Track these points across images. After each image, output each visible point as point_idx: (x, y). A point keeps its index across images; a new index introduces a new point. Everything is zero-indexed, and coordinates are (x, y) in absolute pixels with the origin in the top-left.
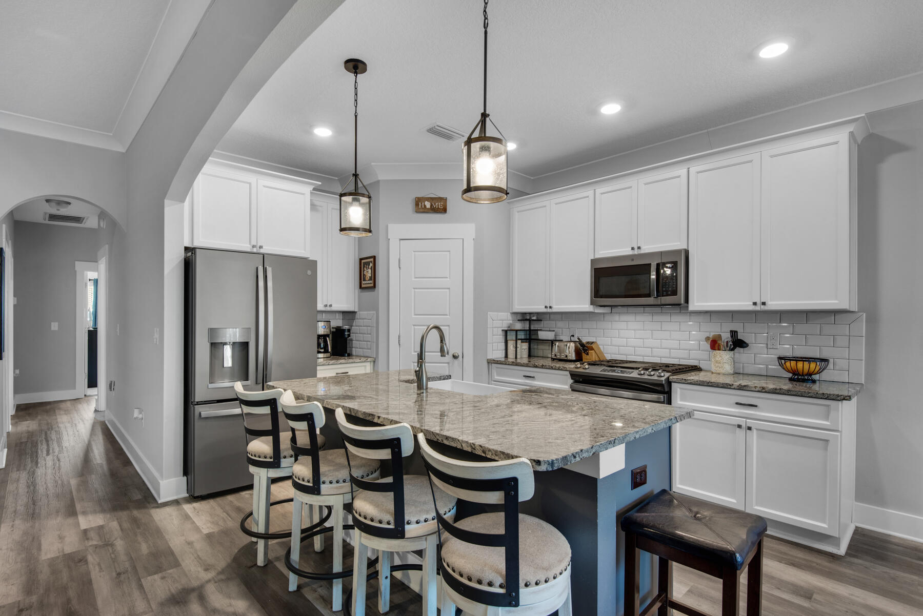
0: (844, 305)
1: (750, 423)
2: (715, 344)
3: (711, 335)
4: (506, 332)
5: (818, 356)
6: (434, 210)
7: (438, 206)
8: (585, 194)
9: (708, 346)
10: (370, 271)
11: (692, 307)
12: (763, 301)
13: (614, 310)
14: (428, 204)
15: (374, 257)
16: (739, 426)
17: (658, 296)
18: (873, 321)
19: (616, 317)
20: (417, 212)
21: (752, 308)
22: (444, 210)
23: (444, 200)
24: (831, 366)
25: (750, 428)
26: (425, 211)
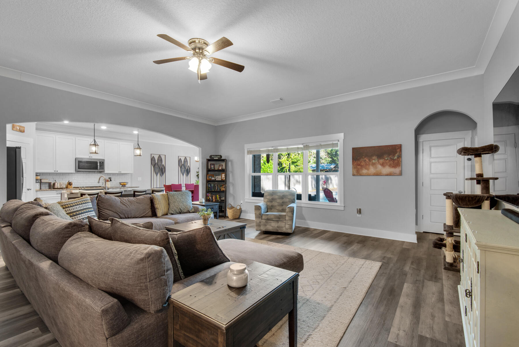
3: (106, 179)
6: (20, 131)
7: (22, 129)
11: (105, 172)
12: (121, 171)
13: (80, 172)
14: (18, 128)
20: (13, 130)
22: (24, 132)
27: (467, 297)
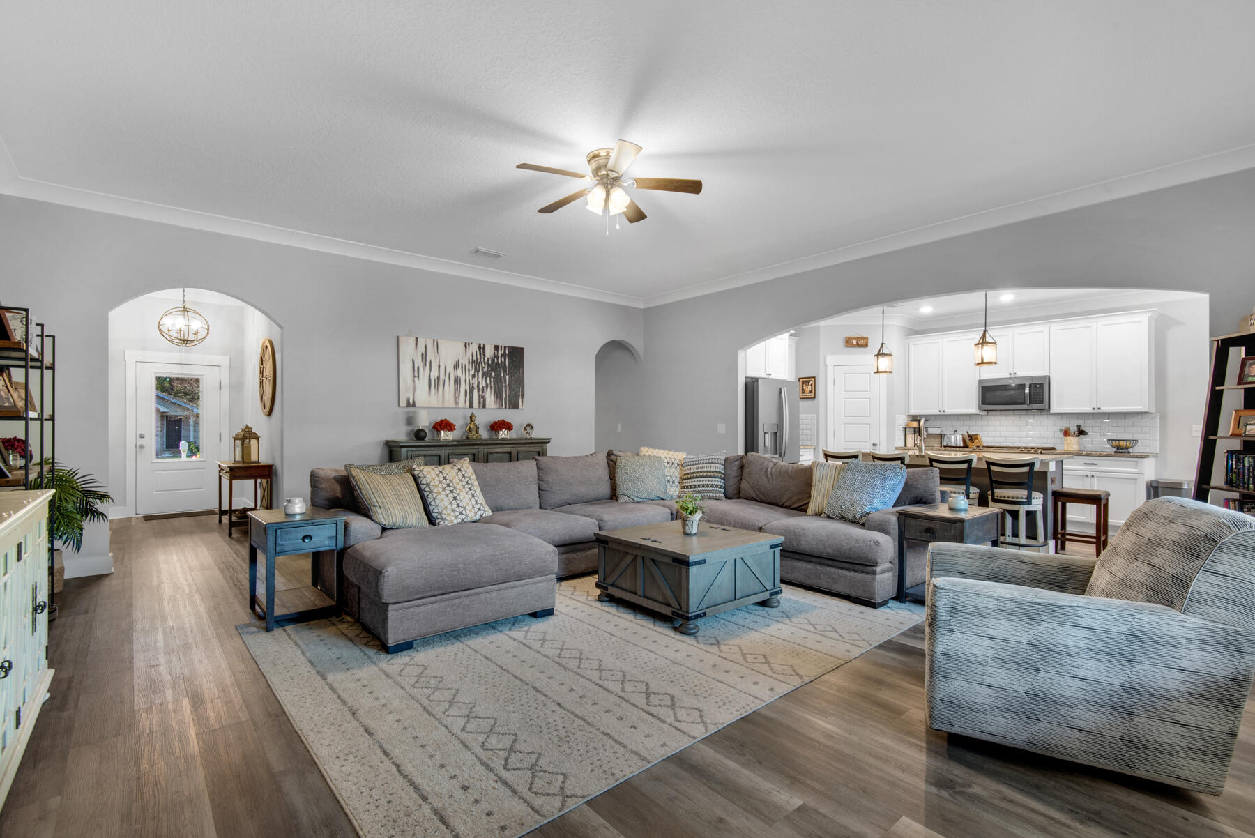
0: (1146, 410)
1: (1093, 473)
2: (1066, 433)
3: (1063, 428)
4: (905, 428)
5: (1132, 439)
6: (859, 345)
7: (862, 343)
8: (973, 337)
9: (1062, 435)
10: (810, 387)
11: (1052, 411)
12: (1099, 407)
13: (990, 413)
14: (855, 342)
15: (814, 378)
16: (1087, 476)
17: (1030, 403)
18: (1163, 418)
19: (992, 418)
20: (846, 347)
21: (1092, 411)
22: (866, 345)
23: (866, 339)
24: (1139, 444)
25: (1093, 476)
26: (853, 346)
27: (43, 602)
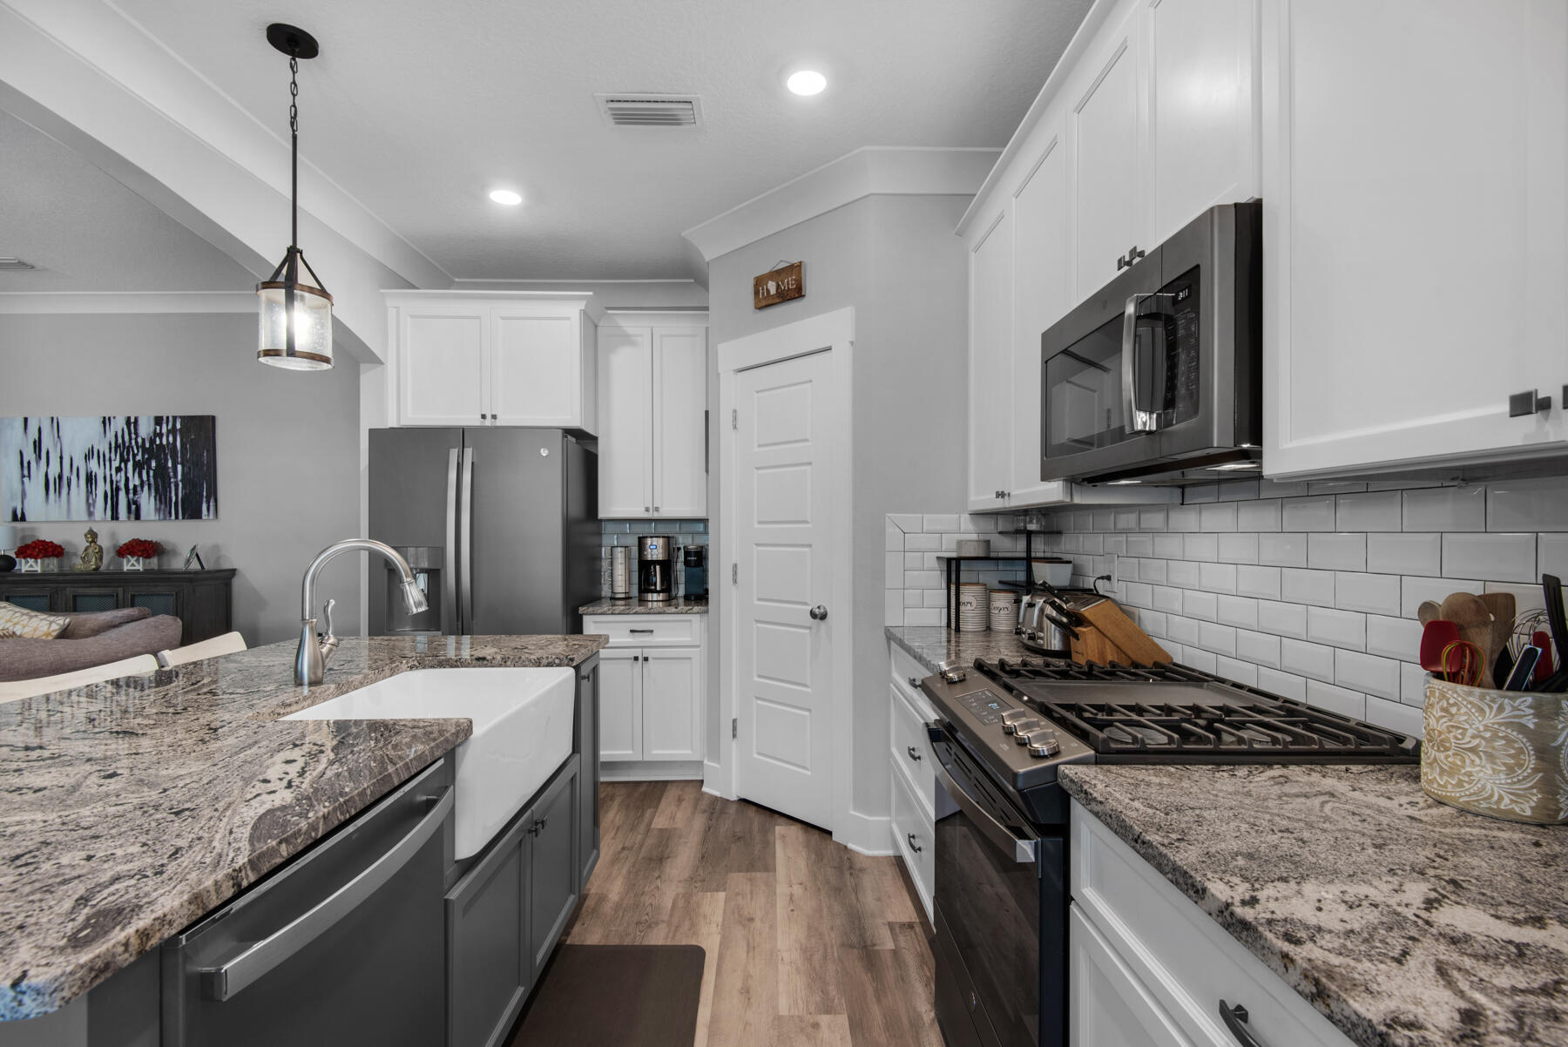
4: (954, 563)
6: (782, 297)
7: (788, 284)
14: (773, 287)
20: (757, 306)
22: (797, 293)
23: (797, 268)
26: (770, 302)
